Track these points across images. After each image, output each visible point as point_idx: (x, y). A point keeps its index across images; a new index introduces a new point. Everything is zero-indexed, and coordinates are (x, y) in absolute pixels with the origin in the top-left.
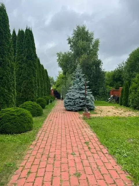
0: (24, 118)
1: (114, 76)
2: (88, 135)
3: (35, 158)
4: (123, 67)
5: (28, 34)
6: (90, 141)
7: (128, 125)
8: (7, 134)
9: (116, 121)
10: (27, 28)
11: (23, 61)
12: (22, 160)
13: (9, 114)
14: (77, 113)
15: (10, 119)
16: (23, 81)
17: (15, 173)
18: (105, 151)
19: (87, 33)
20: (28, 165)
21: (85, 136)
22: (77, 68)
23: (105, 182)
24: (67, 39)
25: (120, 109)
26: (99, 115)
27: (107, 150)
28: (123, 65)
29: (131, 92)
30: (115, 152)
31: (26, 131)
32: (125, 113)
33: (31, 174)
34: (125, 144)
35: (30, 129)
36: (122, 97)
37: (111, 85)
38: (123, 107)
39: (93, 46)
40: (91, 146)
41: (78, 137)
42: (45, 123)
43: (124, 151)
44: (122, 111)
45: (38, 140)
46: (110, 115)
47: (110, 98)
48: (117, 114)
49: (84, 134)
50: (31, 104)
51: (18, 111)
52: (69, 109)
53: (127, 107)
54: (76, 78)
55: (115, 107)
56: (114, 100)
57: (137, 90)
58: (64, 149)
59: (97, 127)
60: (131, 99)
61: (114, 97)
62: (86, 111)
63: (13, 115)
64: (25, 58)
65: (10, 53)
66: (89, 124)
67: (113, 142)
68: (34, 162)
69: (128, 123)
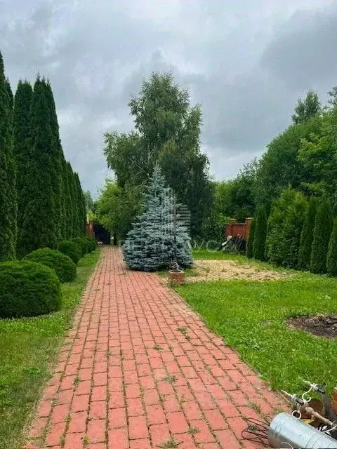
0: (45, 283)
1: (234, 192)
2: (183, 315)
3: (82, 357)
4: (254, 171)
5: (40, 93)
6: (189, 327)
7: (264, 297)
8: (6, 317)
9: (241, 290)
10: (38, 80)
11: (29, 154)
12: (56, 361)
13: (11, 274)
14: (154, 275)
15: (12, 286)
16: (27, 202)
17: (48, 383)
18: (219, 341)
19: (174, 92)
20: (72, 369)
21: (177, 318)
22: (155, 174)
23: (221, 387)
24: (130, 102)
25: (249, 266)
26: (204, 278)
27: (223, 340)
28: (254, 168)
29: (270, 228)
30: (238, 343)
31: (48, 312)
32: (259, 273)
33: (80, 384)
34: (257, 330)
35: (56, 306)
36: (251, 239)
37: (228, 212)
38: (253, 262)
39: (188, 124)
40: (190, 334)
41: (163, 320)
42: (86, 297)
43: (255, 340)
44: (252, 270)
45: (79, 328)
46: (227, 277)
47: (225, 243)
48: (240, 275)
49: (176, 314)
50: (50, 255)
51: (30, 268)
52: (134, 265)
53: (262, 261)
54: (152, 197)
55: (237, 261)
56: (235, 246)
57: (282, 224)
58: (137, 341)
59: (200, 301)
60: (270, 243)
61: (233, 240)
62: (176, 269)
63: (18, 276)
64: (33, 149)
65: (7, 138)
66: (183, 296)
67: (234, 327)
68: (81, 363)
69: (264, 293)
